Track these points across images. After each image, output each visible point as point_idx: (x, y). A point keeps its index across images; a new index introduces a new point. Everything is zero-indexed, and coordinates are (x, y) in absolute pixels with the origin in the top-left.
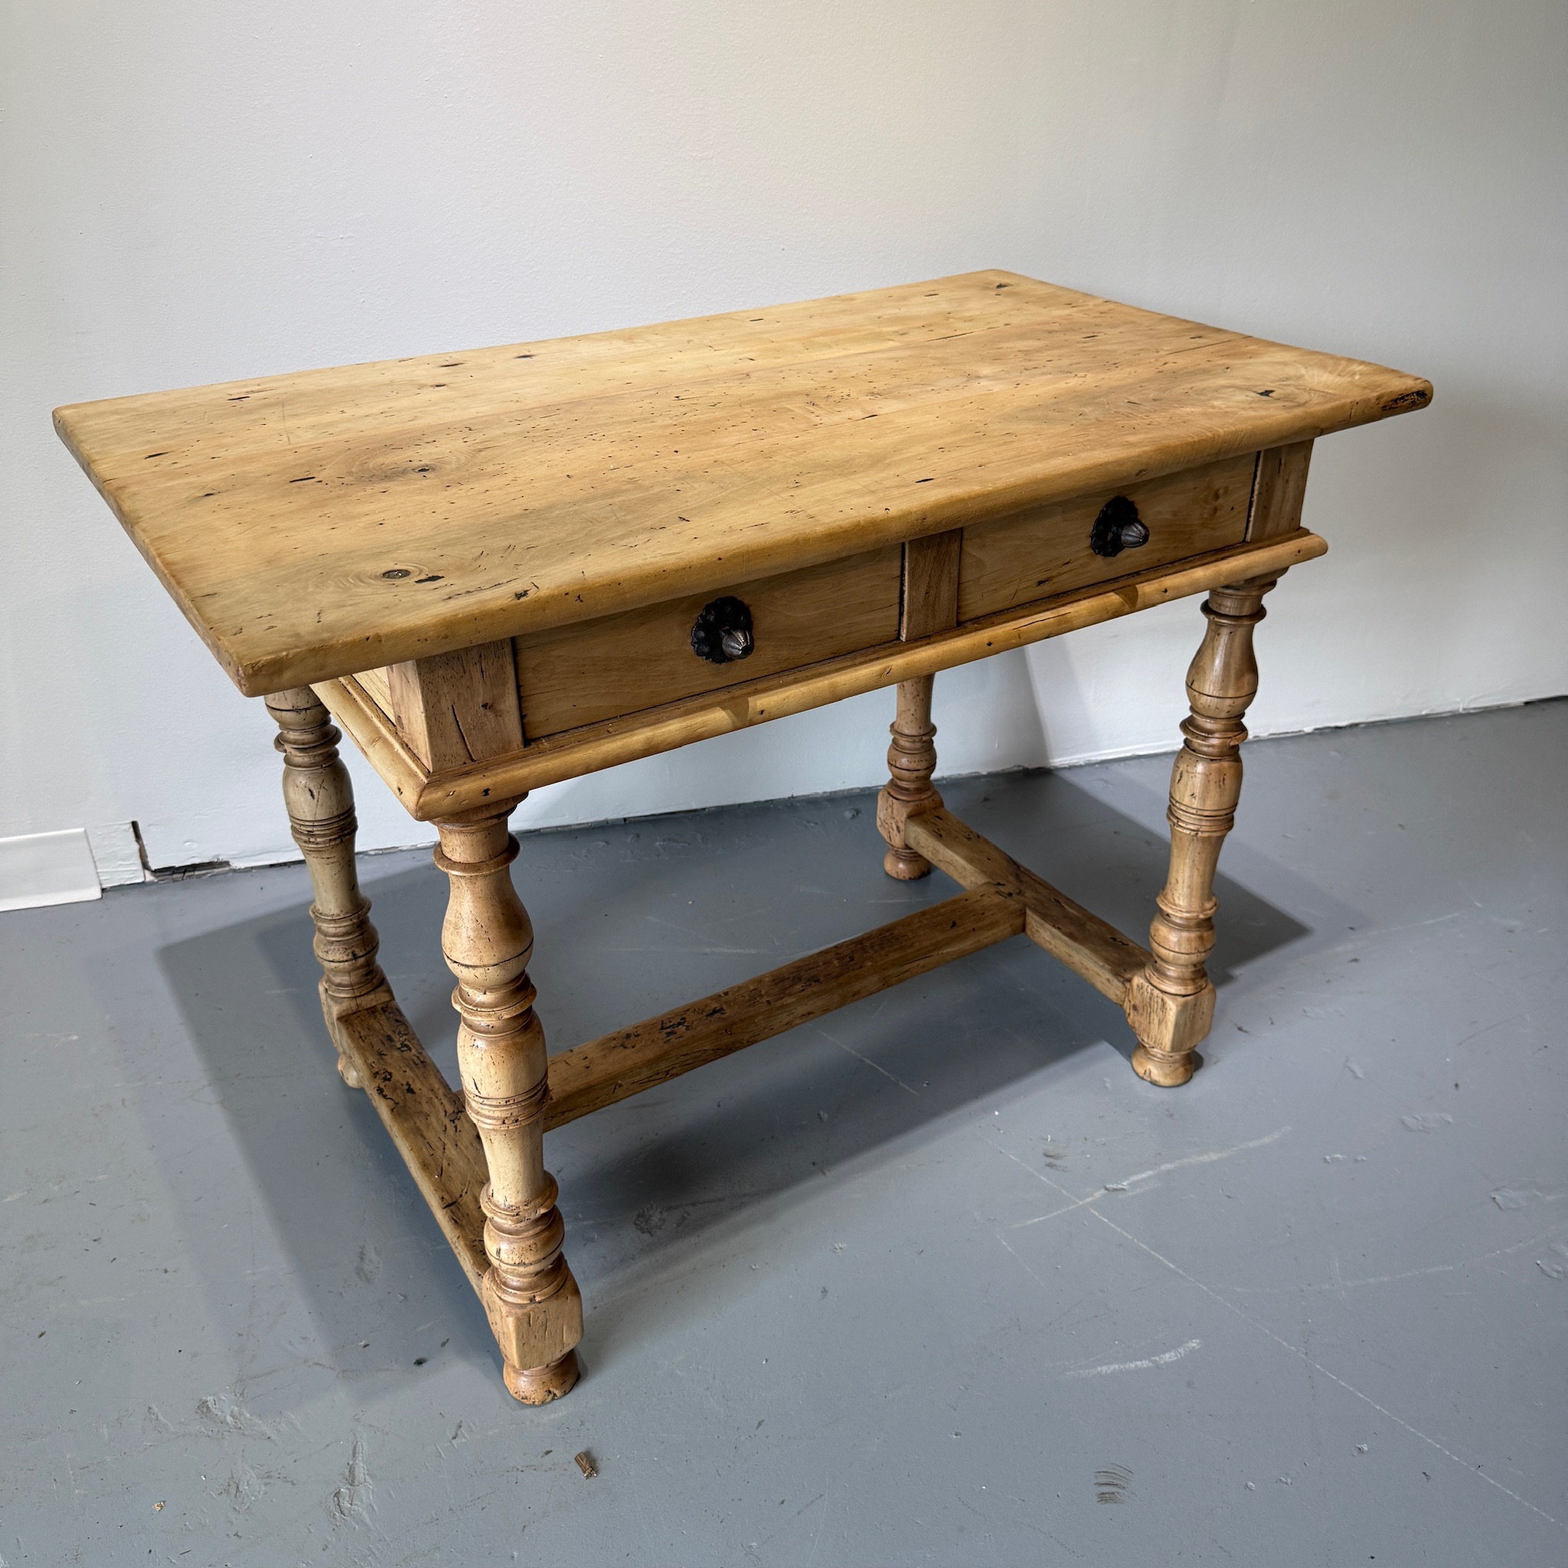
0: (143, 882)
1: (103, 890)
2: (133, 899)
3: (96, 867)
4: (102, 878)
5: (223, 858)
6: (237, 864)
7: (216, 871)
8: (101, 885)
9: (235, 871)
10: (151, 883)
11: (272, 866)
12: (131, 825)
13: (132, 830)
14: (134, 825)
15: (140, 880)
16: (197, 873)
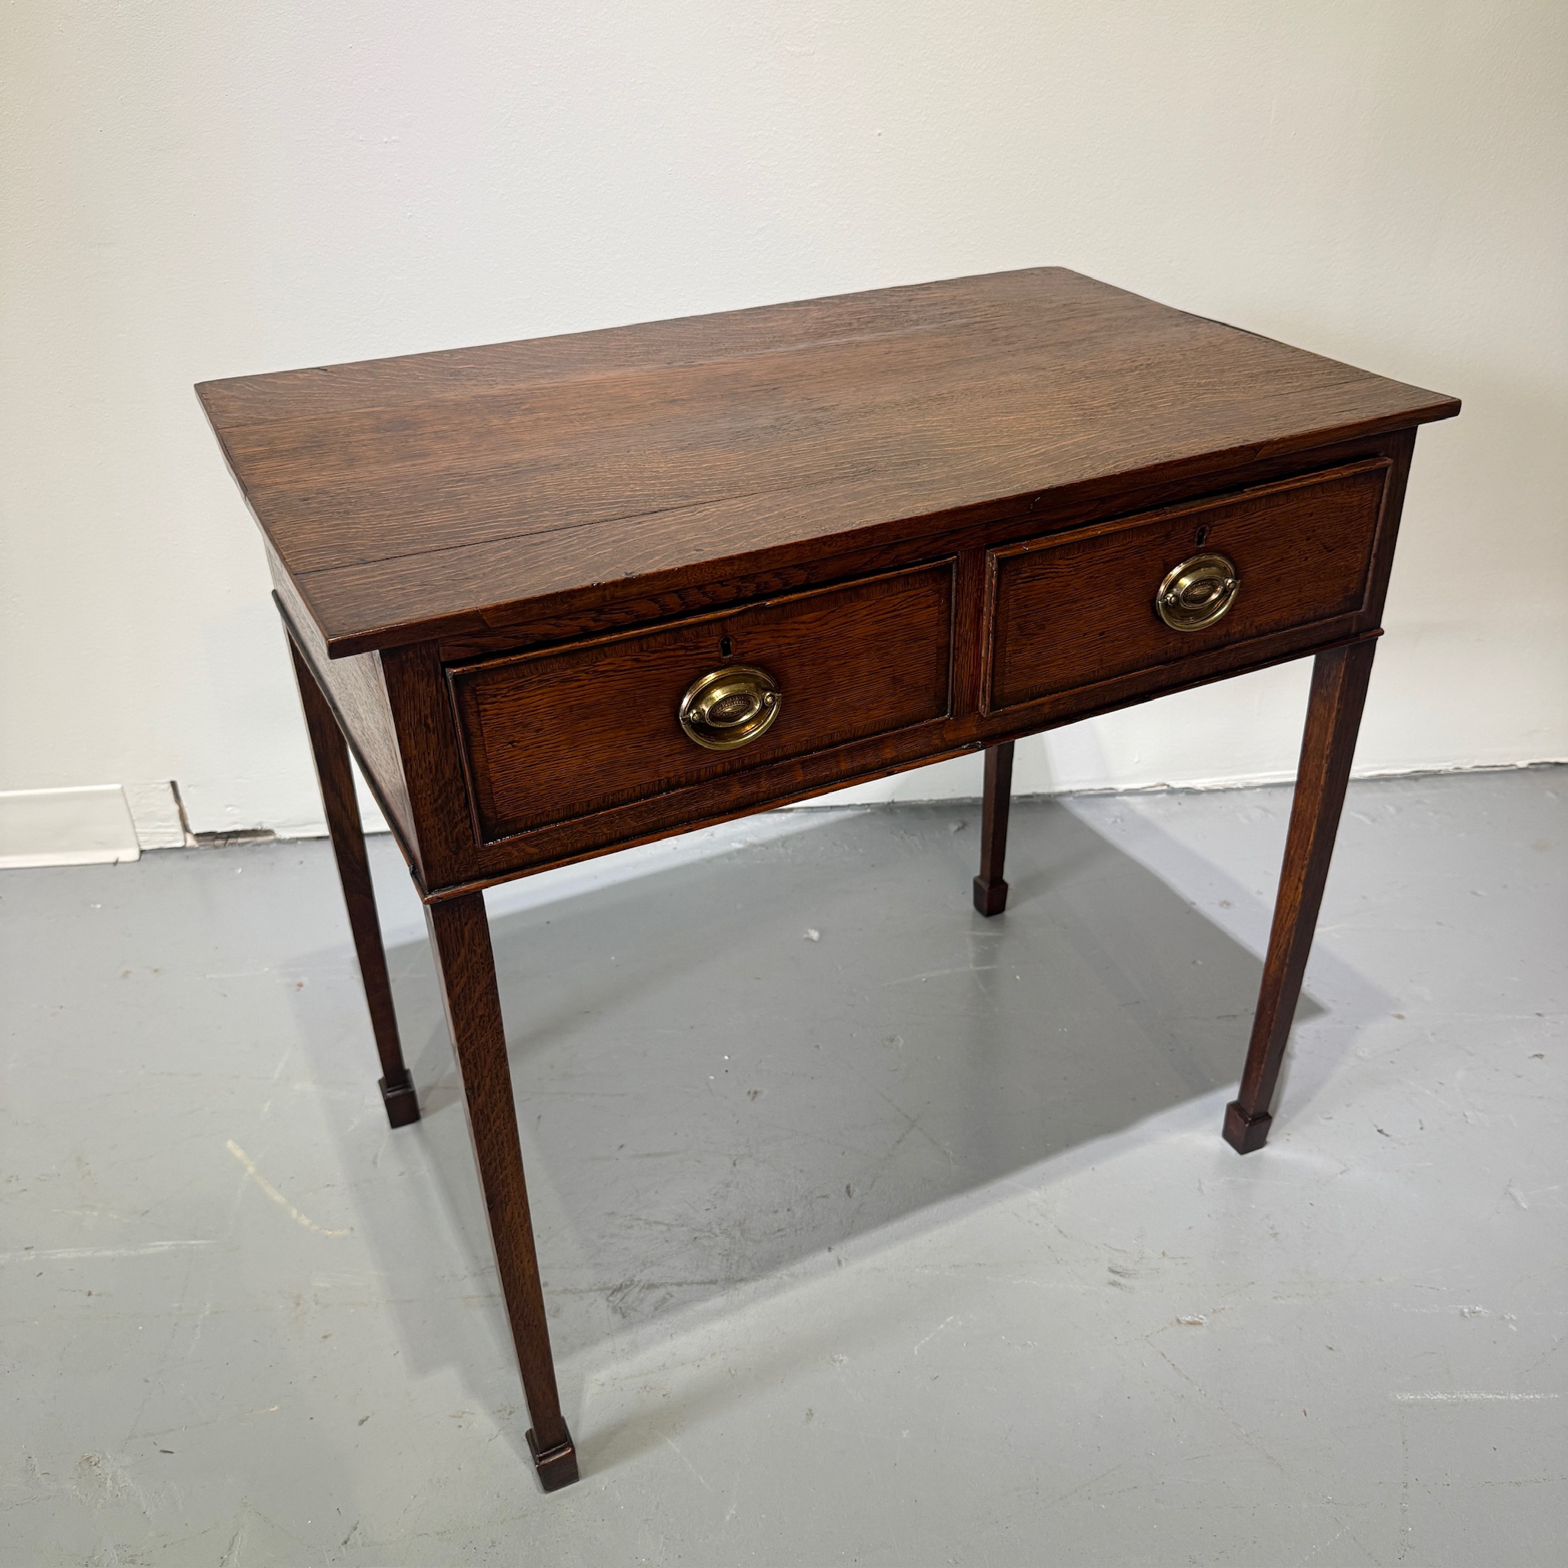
0: (183, 848)
1: (142, 852)
2: (170, 863)
3: (134, 827)
4: (142, 839)
5: (266, 826)
6: (281, 834)
7: (260, 839)
8: (139, 846)
9: (279, 841)
10: (192, 849)
11: (318, 838)
12: (170, 785)
13: (171, 789)
14: (173, 784)
15: (180, 844)
16: (240, 840)
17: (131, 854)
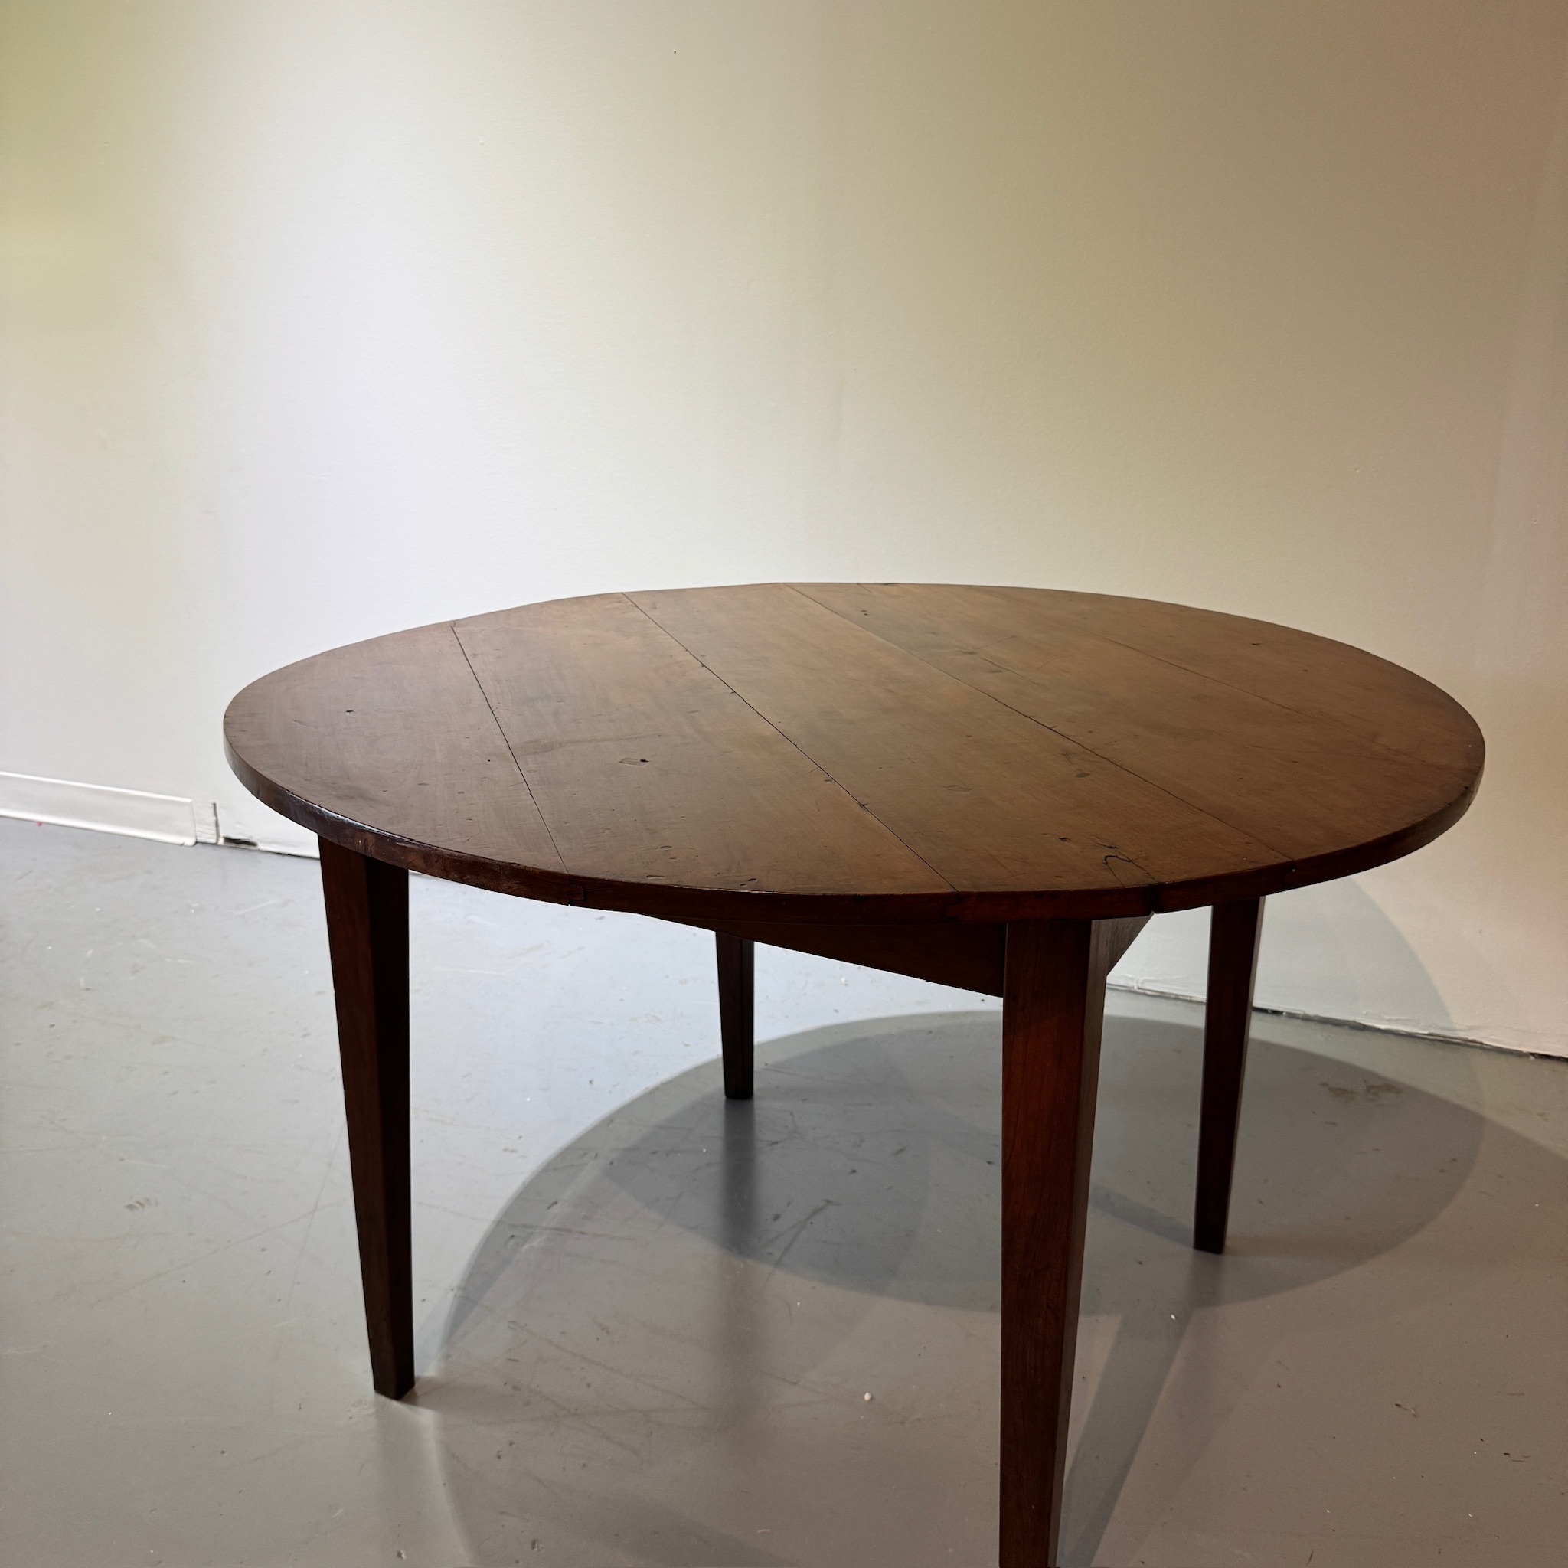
0: (215, 844)
1: (197, 843)
2: (209, 850)
3: (195, 826)
4: (198, 834)
5: (253, 840)
6: (261, 846)
7: (252, 848)
8: (196, 836)
9: (260, 851)
10: (220, 846)
11: (279, 854)
12: (212, 806)
13: (213, 809)
14: (215, 805)
15: (213, 841)
16: (243, 846)
17: (190, 841)
